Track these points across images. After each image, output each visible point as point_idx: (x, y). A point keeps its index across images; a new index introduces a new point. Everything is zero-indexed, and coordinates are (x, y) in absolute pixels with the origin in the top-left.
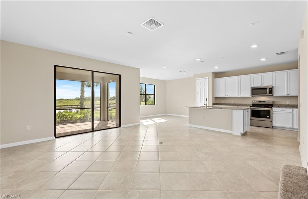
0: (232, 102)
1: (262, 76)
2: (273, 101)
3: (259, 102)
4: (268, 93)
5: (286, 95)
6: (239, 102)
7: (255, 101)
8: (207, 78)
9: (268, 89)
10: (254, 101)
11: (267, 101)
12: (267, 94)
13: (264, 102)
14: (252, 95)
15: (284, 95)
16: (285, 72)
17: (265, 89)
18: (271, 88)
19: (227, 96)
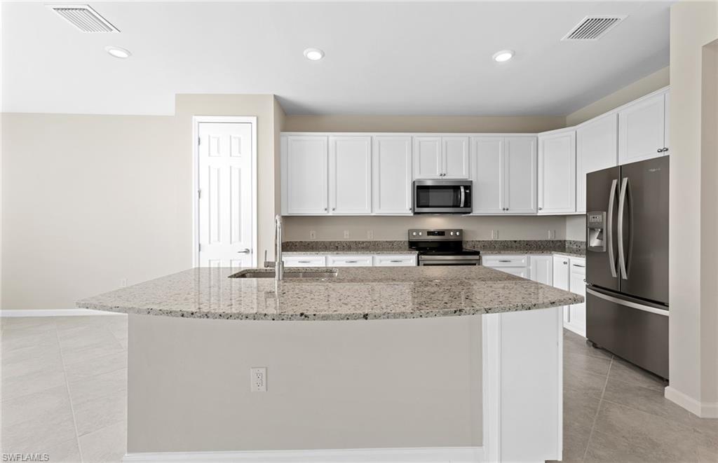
0: (346, 235)
1: (444, 144)
2: (461, 231)
3: (430, 233)
4: (462, 205)
5: (501, 212)
6: (370, 237)
7: (417, 231)
8: (254, 120)
9: (462, 190)
10: (415, 230)
11: (450, 230)
12: (459, 207)
13: (441, 233)
14: (417, 210)
15: (498, 210)
16: (499, 140)
17: (456, 188)
18: (468, 187)
19: (331, 210)
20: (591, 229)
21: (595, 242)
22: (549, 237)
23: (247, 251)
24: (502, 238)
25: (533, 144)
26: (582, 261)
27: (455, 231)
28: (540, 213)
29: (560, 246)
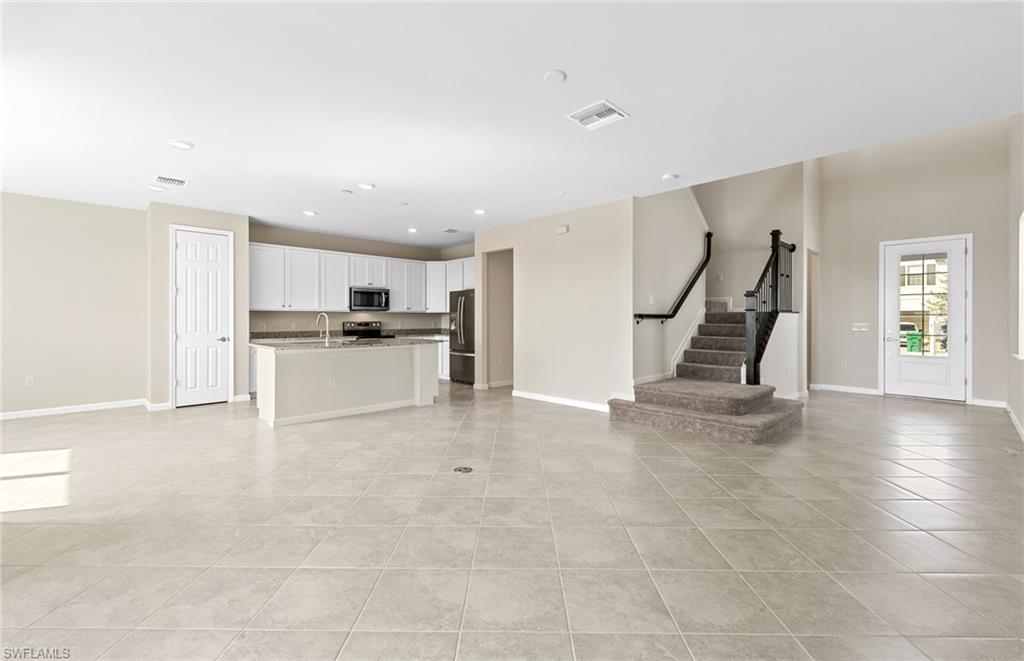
0: (293, 327)
1: (371, 263)
2: (380, 323)
3: (360, 324)
4: (383, 305)
5: (406, 311)
6: (313, 328)
7: (351, 323)
9: (383, 295)
10: (348, 322)
11: (373, 323)
12: (381, 306)
13: (367, 324)
14: (353, 308)
15: (403, 309)
16: (405, 264)
17: (380, 294)
18: (387, 293)
19: (287, 306)
20: (451, 321)
21: (453, 328)
22: (432, 327)
23: (223, 340)
24: (406, 328)
25: (424, 267)
26: (448, 338)
27: (376, 323)
28: (428, 311)
29: (438, 332)
